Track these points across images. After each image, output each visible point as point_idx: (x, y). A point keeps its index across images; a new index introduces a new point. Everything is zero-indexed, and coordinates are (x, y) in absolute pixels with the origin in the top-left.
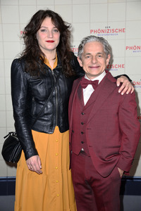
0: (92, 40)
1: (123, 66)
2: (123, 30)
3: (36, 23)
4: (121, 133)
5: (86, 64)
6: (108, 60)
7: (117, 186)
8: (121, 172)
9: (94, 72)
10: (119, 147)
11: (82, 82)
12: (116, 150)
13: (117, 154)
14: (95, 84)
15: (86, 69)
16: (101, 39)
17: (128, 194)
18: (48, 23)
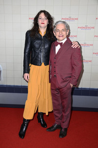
0: (60, 23)
4: (73, 68)
5: (57, 34)
6: (68, 33)
7: (70, 91)
8: (72, 85)
9: (61, 38)
10: (71, 74)
11: (55, 43)
12: (70, 75)
13: (70, 77)
14: (61, 44)
15: (57, 37)
16: (64, 22)
17: (75, 95)
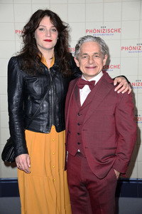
0: (88, 39)
1: (118, 67)
2: (119, 30)
3: (34, 22)
4: (118, 134)
5: (82, 64)
6: (105, 60)
7: (113, 188)
8: (117, 173)
9: (91, 72)
10: (116, 148)
11: (79, 82)
12: (112, 151)
13: (114, 156)
14: (91, 84)
15: (83, 69)
16: (98, 39)
17: (124, 196)
18: (46, 23)
